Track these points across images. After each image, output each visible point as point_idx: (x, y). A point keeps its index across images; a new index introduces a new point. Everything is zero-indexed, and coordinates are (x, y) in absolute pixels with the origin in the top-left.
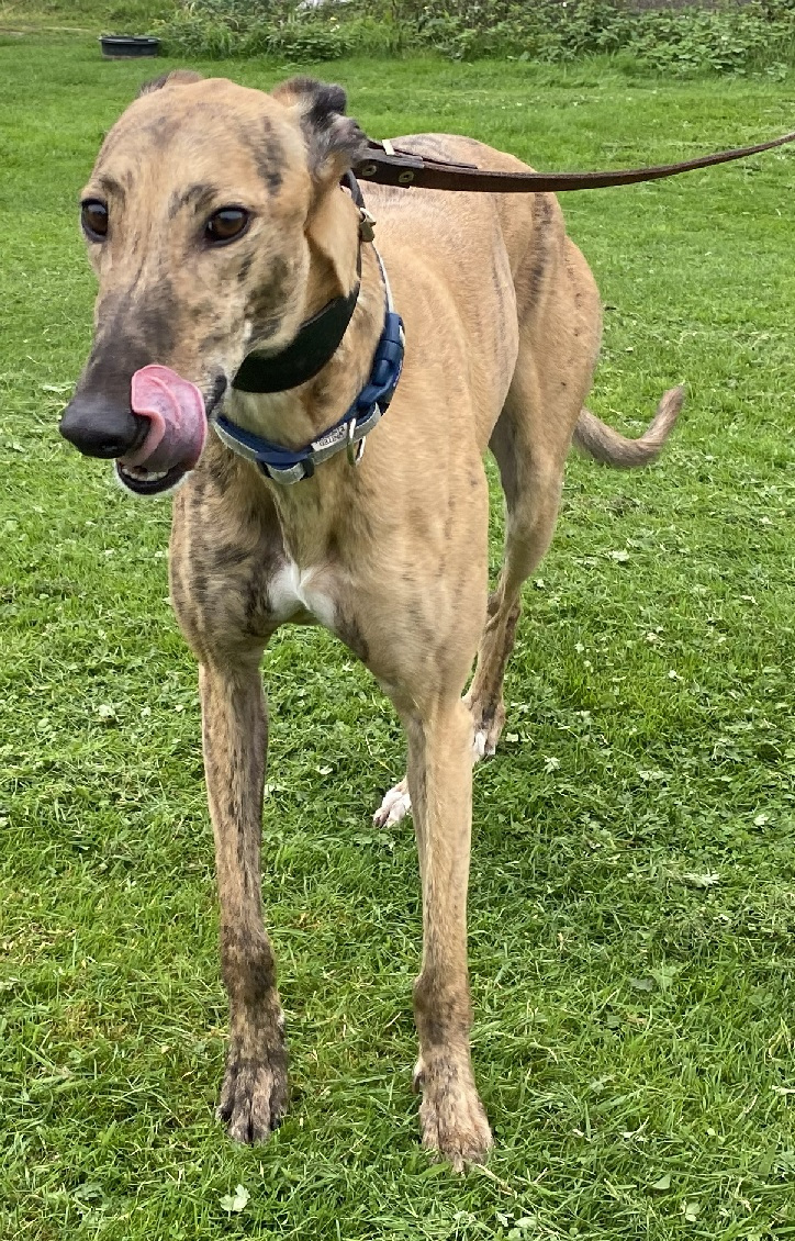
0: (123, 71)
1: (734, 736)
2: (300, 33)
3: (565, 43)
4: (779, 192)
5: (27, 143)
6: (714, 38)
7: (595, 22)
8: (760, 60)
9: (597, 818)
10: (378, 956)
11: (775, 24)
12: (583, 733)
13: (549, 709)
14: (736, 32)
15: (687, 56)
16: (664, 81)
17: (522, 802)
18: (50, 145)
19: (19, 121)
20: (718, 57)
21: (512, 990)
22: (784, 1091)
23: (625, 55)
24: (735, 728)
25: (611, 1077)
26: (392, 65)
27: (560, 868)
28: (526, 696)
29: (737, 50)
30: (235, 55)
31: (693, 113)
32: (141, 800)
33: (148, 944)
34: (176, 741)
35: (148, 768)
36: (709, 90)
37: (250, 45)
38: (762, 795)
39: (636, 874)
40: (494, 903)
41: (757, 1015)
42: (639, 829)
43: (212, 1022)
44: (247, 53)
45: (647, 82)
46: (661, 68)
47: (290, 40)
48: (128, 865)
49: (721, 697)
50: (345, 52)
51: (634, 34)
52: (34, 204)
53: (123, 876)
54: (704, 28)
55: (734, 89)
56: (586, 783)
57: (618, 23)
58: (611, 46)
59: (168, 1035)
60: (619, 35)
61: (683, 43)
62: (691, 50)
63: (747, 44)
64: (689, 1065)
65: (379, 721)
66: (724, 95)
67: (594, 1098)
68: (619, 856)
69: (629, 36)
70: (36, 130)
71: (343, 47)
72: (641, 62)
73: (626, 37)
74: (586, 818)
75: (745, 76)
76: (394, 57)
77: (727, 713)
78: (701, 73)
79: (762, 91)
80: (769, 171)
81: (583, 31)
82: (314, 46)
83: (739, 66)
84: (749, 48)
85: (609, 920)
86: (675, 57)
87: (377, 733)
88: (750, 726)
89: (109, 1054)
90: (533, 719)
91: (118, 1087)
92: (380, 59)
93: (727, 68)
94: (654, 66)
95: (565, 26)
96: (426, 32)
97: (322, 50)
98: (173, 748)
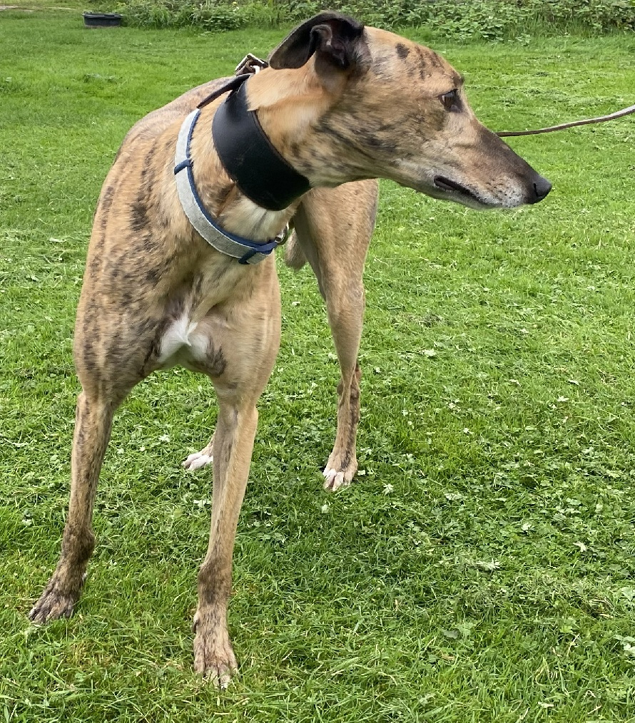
0: (98, 36)
1: (507, 471)
2: (213, 12)
3: (385, 20)
4: (528, 117)
5: (37, 81)
6: (483, 18)
7: (406, 7)
8: (513, 32)
9: (419, 524)
10: (277, 614)
11: (522, 9)
12: (408, 469)
13: (386, 453)
14: (498, 14)
15: (466, 29)
16: (450, 45)
17: (369, 513)
18: (52, 83)
19: (32, 68)
20: (486, 30)
21: (364, 637)
22: (546, 706)
23: (425, 28)
24: (507, 467)
25: (432, 695)
26: (273, 33)
27: (395, 558)
28: (370, 443)
29: (498, 26)
30: (171, 25)
31: (469, 66)
32: (119, 509)
33: (125, 604)
34: (141, 471)
35: (123, 488)
36: (480, 51)
37: (180, 20)
38: (526, 510)
39: (445, 561)
40: (352, 579)
41: (526, 654)
42: (446, 532)
43: (168, 656)
44: (178, 25)
45: (439, 45)
46: (448, 36)
47: (207, 16)
48: (110, 552)
49: (498, 445)
50: (243, 25)
51: (431, 14)
52: (42, 121)
53: (108, 559)
54: (476, 11)
55: (496, 50)
56: (410, 501)
57: (420, 8)
58: (416, 22)
59: (139, 664)
60: (421, 15)
61: (462, 21)
62: (468, 25)
63: (504, 21)
64: (483, 689)
65: (274, 459)
66: (489, 54)
67: (421, 709)
68: (433, 550)
69: (427, 15)
70: (42, 73)
71: (241, 21)
72: (434, 33)
73: (426, 16)
74: (411, 524)
75: (503, 42)
76: (274, 28)
77: (503, 456)
78: (474, 40)
79: (513, 52)
80: (520, 103)
81: (398, 12)
82: (222, 21)
83: (499, 36)
84: (505, 24)
85: (428, 591)
86: (458, 30)
87: (273, 467)
88: (517, 466)
89: (101, 677)
90: (375, 459)
91: (107, 698)
92: (265, 30)
93: (492, 37)
94: (444, 35)
95: (386, 9)
96: (296, 12)
97: (228, 23)
98: (140, 475)
